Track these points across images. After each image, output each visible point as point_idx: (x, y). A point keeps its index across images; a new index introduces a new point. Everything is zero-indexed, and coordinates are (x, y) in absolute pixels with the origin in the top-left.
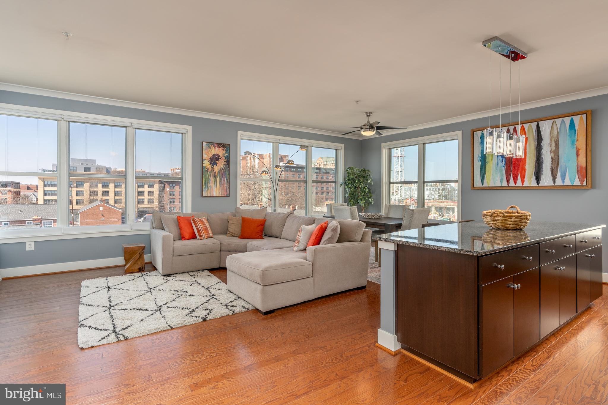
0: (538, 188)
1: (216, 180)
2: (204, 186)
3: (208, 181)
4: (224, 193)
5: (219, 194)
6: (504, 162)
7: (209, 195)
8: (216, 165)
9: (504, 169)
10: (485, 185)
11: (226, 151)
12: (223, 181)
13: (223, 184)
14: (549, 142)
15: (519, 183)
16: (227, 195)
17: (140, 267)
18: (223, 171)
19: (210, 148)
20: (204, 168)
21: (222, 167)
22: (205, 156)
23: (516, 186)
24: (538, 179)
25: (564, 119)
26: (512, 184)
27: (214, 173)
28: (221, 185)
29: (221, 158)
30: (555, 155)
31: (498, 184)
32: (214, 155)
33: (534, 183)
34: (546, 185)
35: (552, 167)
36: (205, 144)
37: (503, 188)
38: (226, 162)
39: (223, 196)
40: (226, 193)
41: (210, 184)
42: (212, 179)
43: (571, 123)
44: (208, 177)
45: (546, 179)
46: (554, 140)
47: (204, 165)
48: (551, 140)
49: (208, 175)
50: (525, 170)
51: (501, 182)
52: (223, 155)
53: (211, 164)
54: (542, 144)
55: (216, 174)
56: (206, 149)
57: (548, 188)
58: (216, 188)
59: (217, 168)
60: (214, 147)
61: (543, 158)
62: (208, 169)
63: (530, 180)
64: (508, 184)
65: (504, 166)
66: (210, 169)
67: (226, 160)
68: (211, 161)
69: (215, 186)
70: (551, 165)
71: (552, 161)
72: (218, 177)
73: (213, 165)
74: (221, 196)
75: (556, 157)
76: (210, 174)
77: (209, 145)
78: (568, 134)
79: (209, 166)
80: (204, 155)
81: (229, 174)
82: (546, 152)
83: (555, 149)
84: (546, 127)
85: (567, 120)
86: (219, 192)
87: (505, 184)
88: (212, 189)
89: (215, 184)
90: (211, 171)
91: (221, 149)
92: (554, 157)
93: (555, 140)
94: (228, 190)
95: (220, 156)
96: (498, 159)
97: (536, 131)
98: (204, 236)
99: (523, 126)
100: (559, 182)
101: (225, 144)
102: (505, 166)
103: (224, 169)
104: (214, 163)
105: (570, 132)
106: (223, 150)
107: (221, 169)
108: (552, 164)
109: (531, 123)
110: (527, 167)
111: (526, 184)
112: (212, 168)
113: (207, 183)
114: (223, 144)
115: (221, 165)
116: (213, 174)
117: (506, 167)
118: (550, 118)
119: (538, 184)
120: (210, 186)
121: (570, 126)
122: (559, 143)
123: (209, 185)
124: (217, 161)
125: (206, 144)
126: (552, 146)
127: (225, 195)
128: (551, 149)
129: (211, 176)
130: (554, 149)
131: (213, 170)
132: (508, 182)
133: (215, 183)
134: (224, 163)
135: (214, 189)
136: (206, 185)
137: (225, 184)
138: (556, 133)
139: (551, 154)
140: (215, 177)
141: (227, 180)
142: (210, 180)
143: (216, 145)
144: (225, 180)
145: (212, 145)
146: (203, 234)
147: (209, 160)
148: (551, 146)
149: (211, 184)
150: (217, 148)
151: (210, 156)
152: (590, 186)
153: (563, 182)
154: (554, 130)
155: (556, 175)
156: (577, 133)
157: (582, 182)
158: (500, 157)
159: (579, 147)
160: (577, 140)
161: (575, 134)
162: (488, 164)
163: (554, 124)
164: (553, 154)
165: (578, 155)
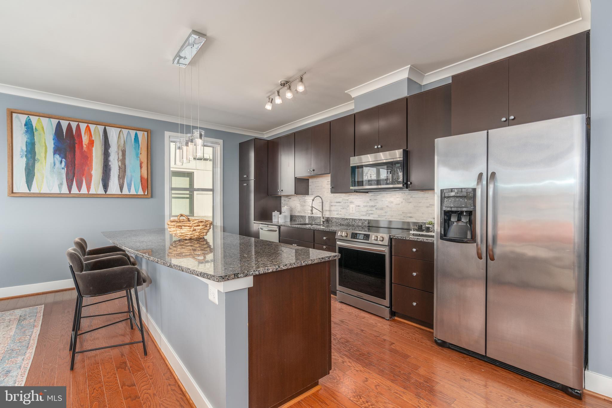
0: (106, 196)
6: (63, 163)
9: (64, 172)
14: (116, 150)
15: (84, 190)
23: (81, 193)
24: (106, 186)
25: (130, 132)
26: (75, 190)
30: (122, 164)
31: (56, 190)
33: (101, 191)
34: (114, 193)
35: (119, 175)
37: (63, 196)
43: (135, 137)
45: (114, 187)
46: (121, 149)
48: (118, 148)
50: (91, 176)
54: (110, 151)
57: (115, 197)
61: (110, 165)
63: (96, 187)
64: (70, 191)
65: (63, 169)
70: (119, 174)
71: (119, 170)
75: (123, 166)
78: (134, 146)
82: (114, 159)
83: (122, 158)
84: (113, 133)
85: (133, 133)
87: (65, 190)
92: (121, 166)
93: (122, 150)
96: (56, 159)
97: (103, 135)
99: (88, 126)
100: (125, 191)
102: (65, 169)
105: (134, 145)
108: (119, 172)
109: (98, 126)
110: (93, 172)
111: (92, 191)
117: (67, 169)
118: (118, 126)
119: (106, 191)
121: (134, 139)
122: (125, 153)
126: (119, 154)
128: (118, 157)
130: (121, 158)
132: (70, 188)
138: (123, 143)
139: (118, 162)
148: (118, 154)
152: (150, 196)
153: (129, 191)
154: (121, 138)
155: (123, 183)
156: (140, 147)
157: (144, 192)
158: (57, 156)
159: (143, 161)
160: (141, 154)
161: (139, 147)
162: (40, 162)
163: (121, 132)
164: (120, 163)
165: (141, 167)
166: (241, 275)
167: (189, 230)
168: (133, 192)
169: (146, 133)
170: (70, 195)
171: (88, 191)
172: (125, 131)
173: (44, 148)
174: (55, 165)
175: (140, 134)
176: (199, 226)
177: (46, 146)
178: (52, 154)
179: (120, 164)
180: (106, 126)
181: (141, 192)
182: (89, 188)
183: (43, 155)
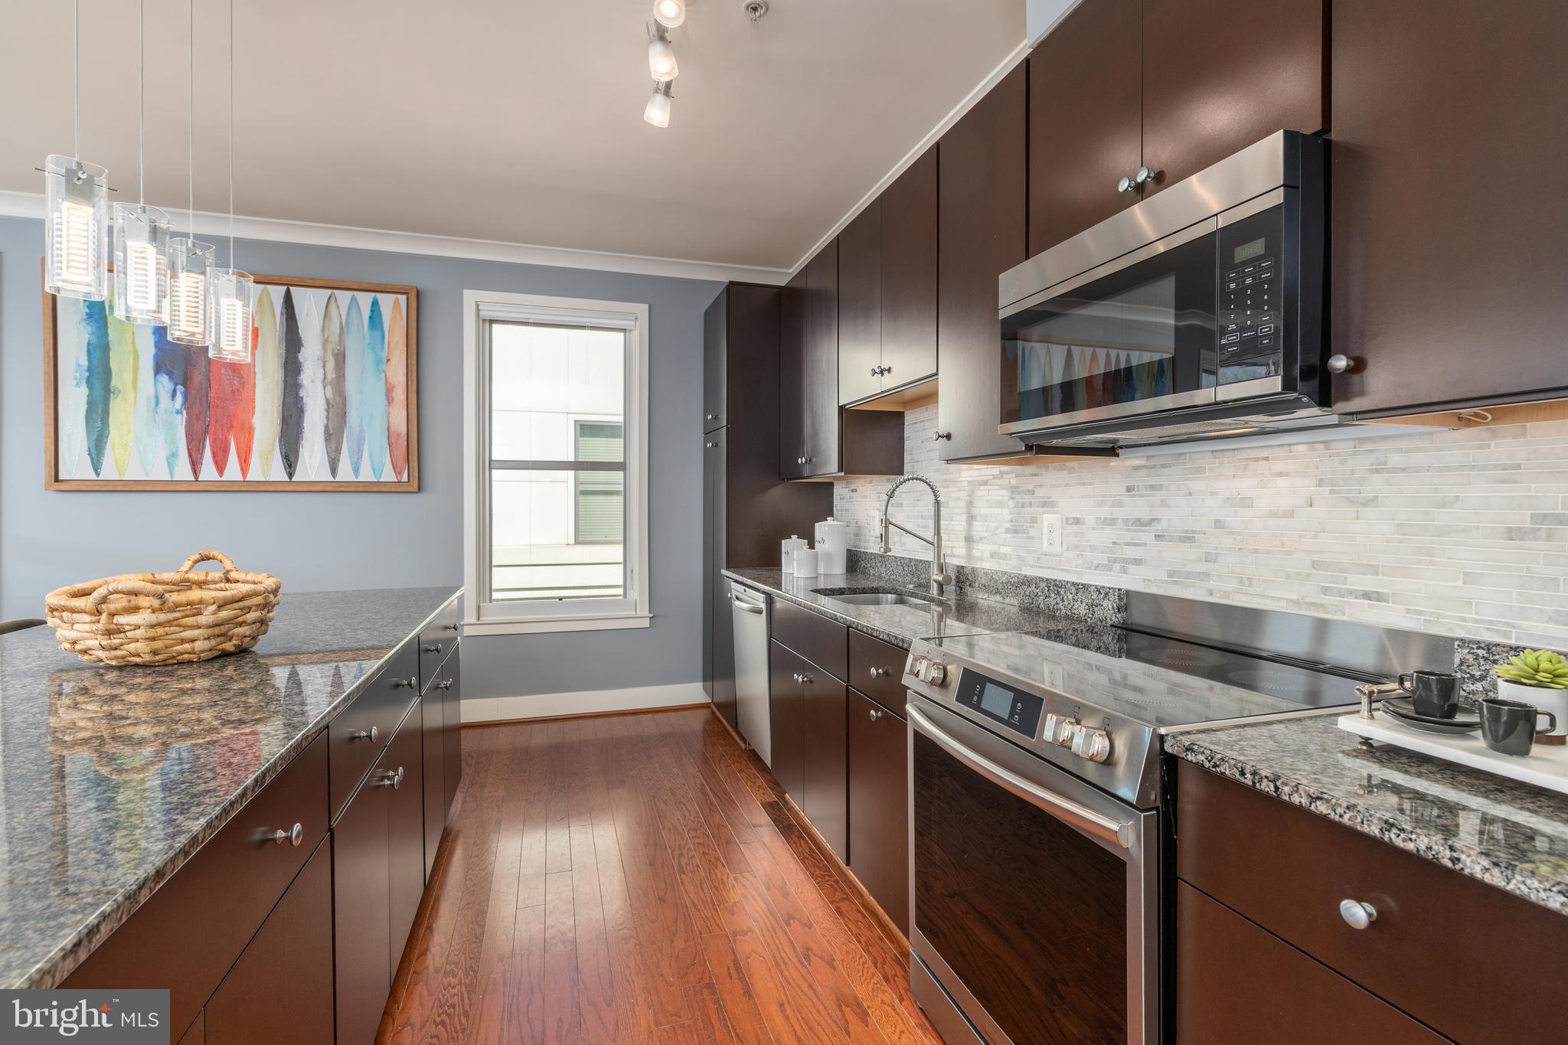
0: (291, 487)
6: (179, 398)
9: (180, 421)
10: (108, 473)
15: (232, 472)
23: (223, 479)
24: (290, 462)
26: (208, 471)
30: (334, 395)
31: (159, 472)
33: (278, 473)
35: (327, 427)
37: (178, 487)
43: (372, 311)
45: (313, 463)
46: (333, 350)
48: (324, 348)
50: (250, 431)
51: (171, 466)
54: (301, 357)
57: (317, 489)
61: (302, 398)
63: (266, 465)
64: (195, 472)
65: (178, 412)
70: (326, 422)
71: (327, 411)
75: (339, 399)
78: (368, 340)
82: (313, 381)
83: (334, 376)
84: (309, 304)
85: (365, 299)
87: (184, 472)
92: (334, 399)
93: (336, 351)
96: (160, 386)
97: (282, 314)
100: (345, 474)
102: (184, 412)
105: (371, 335)
108: (328, 417)
109: (269, 287)
110: (257, 419)
111: (255, 473)
117: (187, 414)
118: (321, 283)
119: (291, 475)
121: (370, 317)
122: (344, 362)
126: (327, 365)
128: (325, 374)
130: (331, 375)
132: (195, 465)
138: (338, 332)
139: (324, 389)
148: (324, 366)
152: (416, 485)
153: (356, 471)
154: (330, 319)
155: (338, 451)
156: (386, 340)
157: (398, 473)
158: (164, 379)
159: (392, 380)
160: (388, 360)
161: (383, 342)
162: (120, 397)
163: (332, 300)
164: (329, 389)
165: (390, 400)
168: (366, 475)
169: (402, 298)
170: (196, 487)
171: (244, 471)
172: (343, 297)
173: (132, 356)
174: (157, 403)
175: (386, 301)
177: (136, 351)
178: (152, 373)
179: (330, 394)
180: (291, 285)
181: (389, 475)
182: (244, 468)
183: (128, 377)
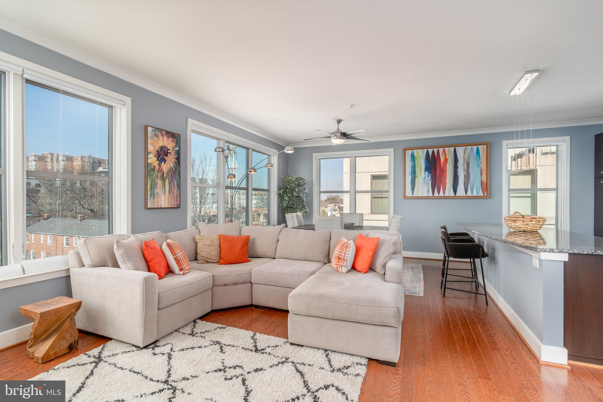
0: (455, 197)
1: (164, 185)
2: (149, 193)
3: (154, 186)
4: (174, 204)
5: (169, 204)
6: (430, 176)
7: (156, 206)
8: (165, 163)
9: (430, 182)
10: (415, 195)
11: (177, 143)
12: (173, 185)
13: (173, 190)
14: (462, 163)
15: (441, 194)
16: (177, 205)
17: (70, 342)
18: (173, 171)
19: (157, 136)
20: (149, 165)
21: (172, 165)
22: (150, 148)
23: (439, 196)
24: (455, 191)
25: (473, 148)
26: (436, 194)
27: (162, 173)
28: (170, 192)
29: (170, 153)
30: (466, 173)
31: (426, 195)
32: (162, 148)
33: (452, 194)
34: (461, 195)
35: (464, 182)
36: (150, 129)
37: (429, 198)
38: (176, 158)
39: (173, 206)
40: (177, 202)
41: (157, 189)
42: (159, 182)
43: (477, 150)
44: (154, 179)
45: (461, 192)
46: (466, 162)
47: (150, 161)
48: (464, 161)
49: (154, 177)
50: (446, 184)
51: (428, 193)
52: (173, 148)
53: (158, 160)
54: (458, 164)
55: (165, 175)
56: (152, 138)
57: (462, 198)
58: (165, 196)
59: (165, 167)
60: (162, 135)
61: (458, 175)
62: (154, 167)
63: (449, 192)
64: (433, 194)
65: (430, 180)
66: (157, 167)
67: (176, 157)
68: (159, 156)
69: (164, 193)
71: (465, 178)
72: (167, 180)
73: (161, 162)
74: (170, 206)
75: (468, 175)
76: (156, 175)
77: (155, 131)
79: (156, 163)
80: (148, 145)
81: (180, 176)
82: (461, 170)
84: (460, 151)
85: (475, 148)
86: (169, 202)
87: (431, 194)
88: (160, 197)
89: (164, 190)
90: (159, 170)
91: (170, 139)
92: (466, 174)
94: (178, 198)
95: (169, 150)
96: (425, 174)
97: (453, 154)
98: (186, 269)
99: (444, 150)
100: (469, 193)
101: (176, 134)
103: (174, 169)
104: (162, 159)
105: (476, 157)
106: (173, 142)
107: (170, 169)
108: (465, 179)
109: (450, 148)
110: (447, 181)
111: (447, 194)
112: (160, 165)
113: (153, 188)
114: (173, 133)
115: (169, 163)
116: (161, 175)
117: (432, 180)
118: (463, 145)
119: (455, 194)
120: (157, 193)
121: (476, 152)
122: (469, 165)
123: (155, 192)
124: (165, 157)
125: (152, 130)
127: (176, 206)
128: (464, 168)
129: (158, 178)
130: (466, 168)
131: (160, 170)
132: (433, 192)
133: (164, 188)
134: (174, 160)
135: (163, 198)
136: (152, 191)
137: (176, 190)
138: (467, 157)
140: (163, 179)
141: (177, 184)
142: (157, 184)
143: (164, 133)
144: (175, 185)
145: (160, 133)
146: (185, 266)
147: (156, 154)
148: (464, 166)
149: (159, 190)
150: (165, 138)
151: (157, 148)
152: (489, 197)
153: (472, 193)
154: (466, 154)
155: (467, 188)
156: (481, 158)
157: (484, 194)
158: (427, 172)
159: (482, 168)
160: (481, 163)
161: (480, 158)
162: (418, 178)
163: (466, 149)
164: (465, 172)
165: (481, 174)
166: (556, 250)
167: (522, 224)
168: (475, 194)
169: (485, 146)
170: (433, 198)
171: (444, 194)
172: (469, 148)
173: (420, 168)
174: (425, 178)
175: (481, 148)
176: (532, 221)
177: (421, 167)
178: (424, 171)
179: (465, 174)
180: (456, 146)
181: (481, 194)
182: (444, 193)
183: (419, 172)
